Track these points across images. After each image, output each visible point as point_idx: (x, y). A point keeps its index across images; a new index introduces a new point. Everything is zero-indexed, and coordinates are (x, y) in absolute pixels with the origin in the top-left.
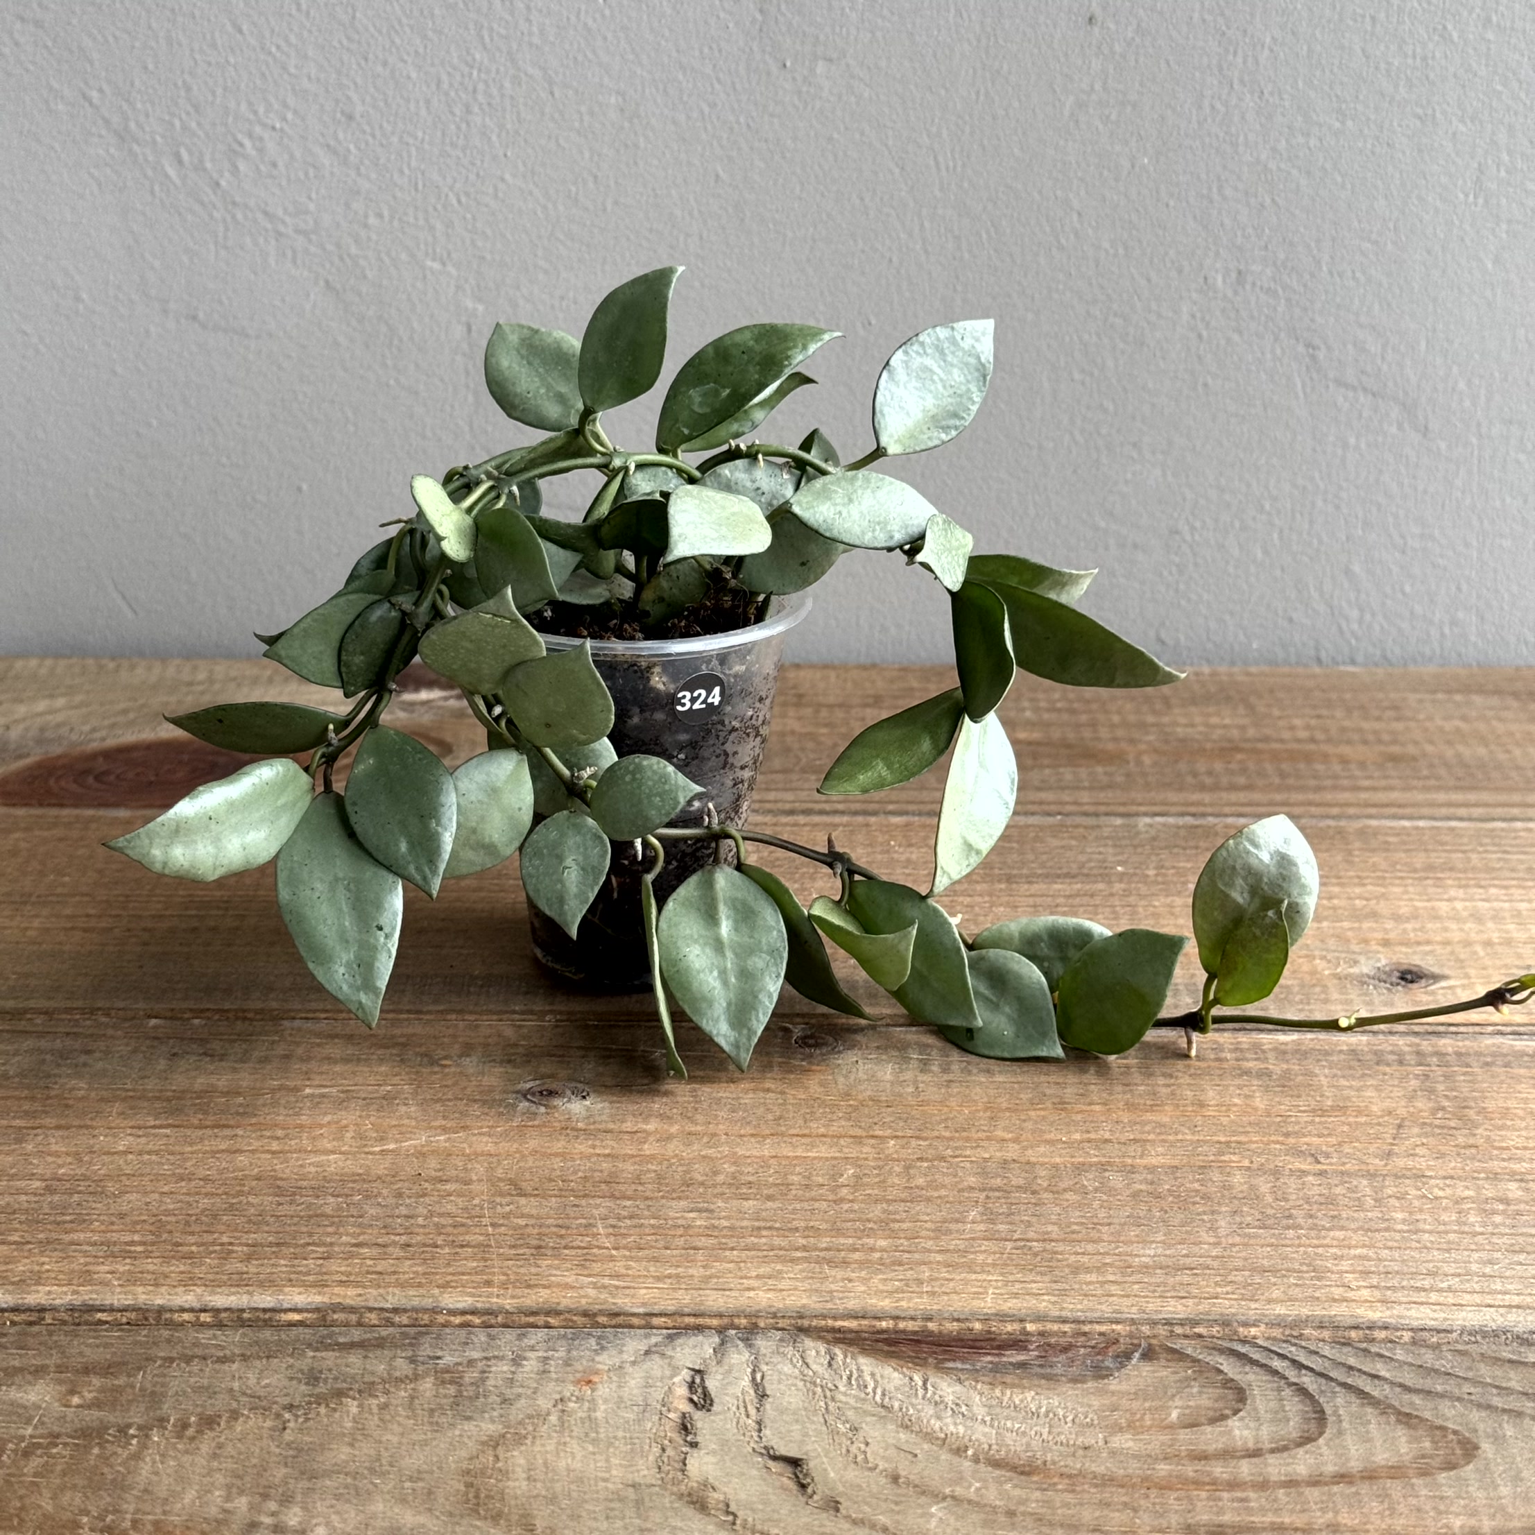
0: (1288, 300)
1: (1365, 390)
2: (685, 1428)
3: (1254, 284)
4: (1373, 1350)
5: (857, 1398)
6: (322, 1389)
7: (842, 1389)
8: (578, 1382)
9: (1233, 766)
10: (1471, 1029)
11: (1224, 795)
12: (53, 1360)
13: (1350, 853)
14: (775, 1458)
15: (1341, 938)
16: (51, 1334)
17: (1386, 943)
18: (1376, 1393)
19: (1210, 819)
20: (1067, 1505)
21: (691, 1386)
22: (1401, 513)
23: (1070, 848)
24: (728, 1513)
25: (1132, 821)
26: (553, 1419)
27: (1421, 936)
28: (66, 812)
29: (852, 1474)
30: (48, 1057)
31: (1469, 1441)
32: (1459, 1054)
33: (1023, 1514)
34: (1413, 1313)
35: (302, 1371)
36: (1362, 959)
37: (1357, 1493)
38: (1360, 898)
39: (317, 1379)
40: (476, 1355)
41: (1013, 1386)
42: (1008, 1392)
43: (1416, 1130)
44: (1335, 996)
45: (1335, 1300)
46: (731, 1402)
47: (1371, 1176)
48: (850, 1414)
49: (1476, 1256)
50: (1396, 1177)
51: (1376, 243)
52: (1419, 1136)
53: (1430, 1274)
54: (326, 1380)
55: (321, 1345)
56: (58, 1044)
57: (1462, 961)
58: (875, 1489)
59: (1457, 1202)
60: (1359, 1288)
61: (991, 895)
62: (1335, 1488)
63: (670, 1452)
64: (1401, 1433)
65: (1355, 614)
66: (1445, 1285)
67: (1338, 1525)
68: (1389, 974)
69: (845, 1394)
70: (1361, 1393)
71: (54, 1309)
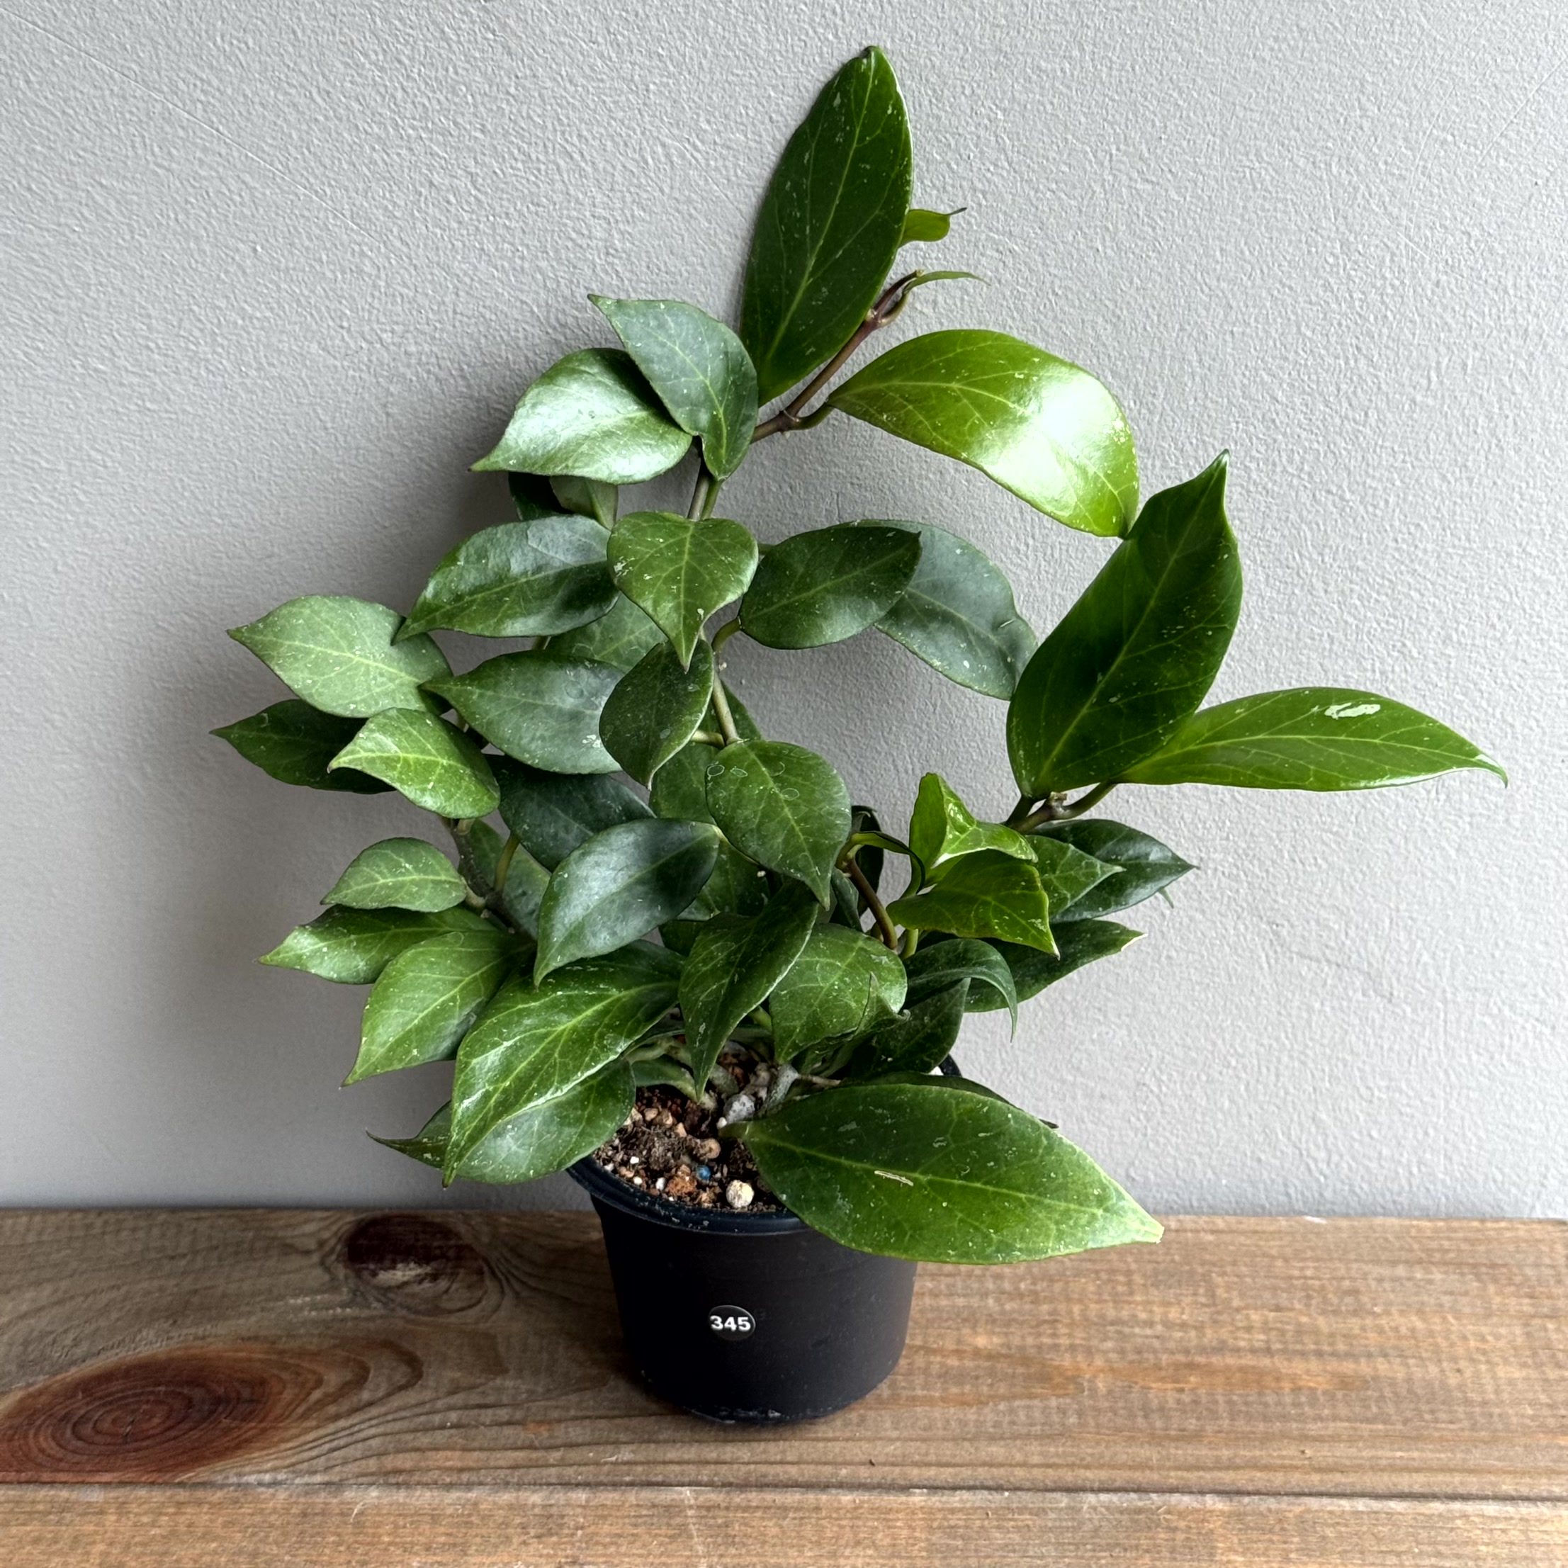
0: (1250, 883)
1: (1328, 961)
3: (1216, 870)
9: (1186, 1396)
11: (1173, 1451)
13: (1286, 1557)
22: (1367, 1068)
25: (1077, 1500)
51: (1336, 834)
65: (1322, 1155)
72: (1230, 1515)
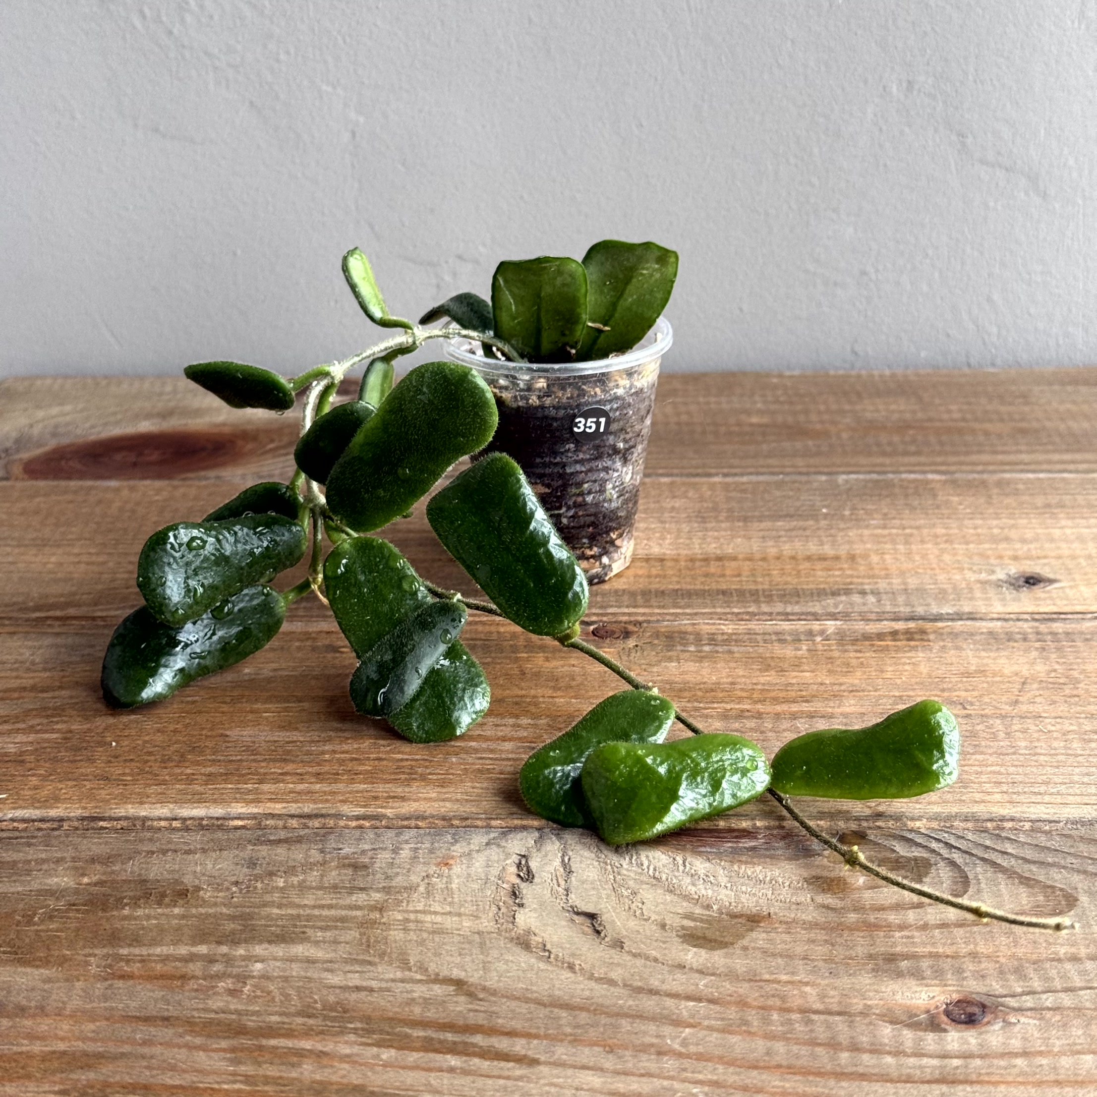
0: (945, 102)
1: (1000, 166)
2: (514, 894)
3: (919, 91)
4: (1003, 835)
5: (636, 873)
6: (258, 871)
7: (625, 866)
8: (438, 865)
9: (907, 439)
10: (1075, 616)
11: (901, 459)
12: (69, 854)
13: (990, 497)
14: (578, 914)
15: (982, 555)
16: (67, 836)
17: (1015, 558)
18: (1005, 864)
19: (891, 476)
20: (785, 942)
21: (519, 865)
22: (1028, 256)
23: (789, 497)
24: (545, 950)
25: (834, 477)
26: (422, 889)
27: (1040, 553)
28: (73, 484)
29: (632, 924)
30: (63, 650)
31: (1071, 896)
32: (1067, 634)
33: (754, 948)
34: (1032, 810)
35: (244, 859)
36: (998, 569)
37: (991, 932)
38: (997, 526)
39: (255, 864)
40: (366, 847)
41: (746, 863)
42: (743, 867)
43: (1035, 686)
44: (978, 594)
45: (976, 802)
46: (547, 876)
47: (1003, 717)
48: (631, 883)
49: (1077, 770)
50: (1021, 717)
51: (1007, 58)
52: (1038, 689)
53: (1045, 783)
54: (261, 865)
55: (258, 841)
56: (70, 641)
57: (1068, 569)
58: (648, 933)
59: (1064, 734)
60: (993, 793)
61: (732, 529)
62: (975, 929)
63: (503, 910)
64: (1023, 891)
65: (995, 330)
66: (1055, 790)
67: (977, 953)
68: (1017, 579)
69: (627, 870)
70: (994, 864)
71: (69, 819)
72: (945, 482)
